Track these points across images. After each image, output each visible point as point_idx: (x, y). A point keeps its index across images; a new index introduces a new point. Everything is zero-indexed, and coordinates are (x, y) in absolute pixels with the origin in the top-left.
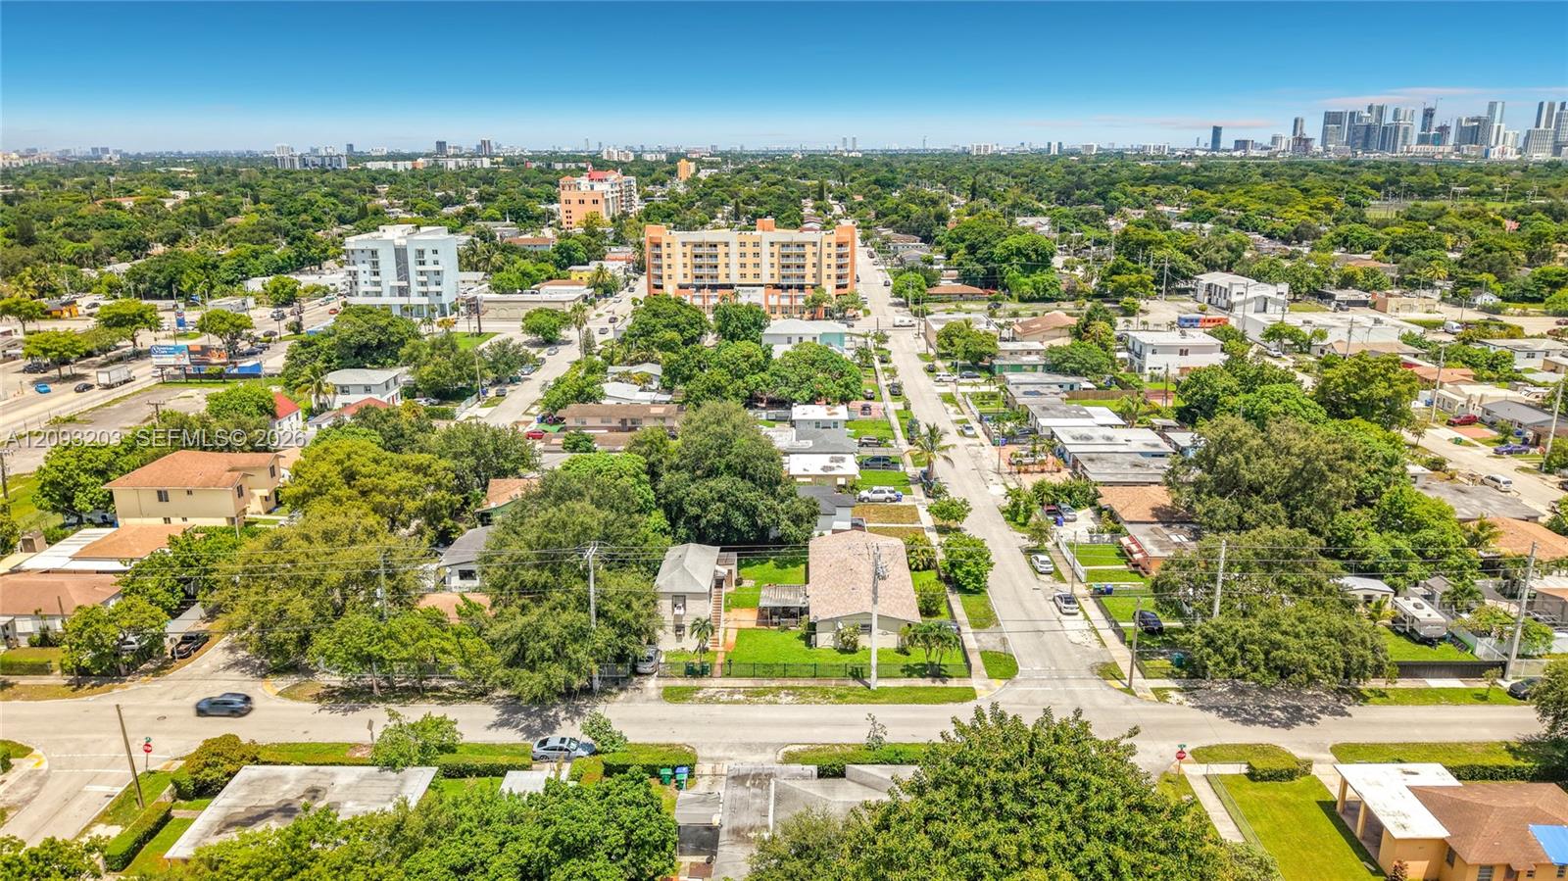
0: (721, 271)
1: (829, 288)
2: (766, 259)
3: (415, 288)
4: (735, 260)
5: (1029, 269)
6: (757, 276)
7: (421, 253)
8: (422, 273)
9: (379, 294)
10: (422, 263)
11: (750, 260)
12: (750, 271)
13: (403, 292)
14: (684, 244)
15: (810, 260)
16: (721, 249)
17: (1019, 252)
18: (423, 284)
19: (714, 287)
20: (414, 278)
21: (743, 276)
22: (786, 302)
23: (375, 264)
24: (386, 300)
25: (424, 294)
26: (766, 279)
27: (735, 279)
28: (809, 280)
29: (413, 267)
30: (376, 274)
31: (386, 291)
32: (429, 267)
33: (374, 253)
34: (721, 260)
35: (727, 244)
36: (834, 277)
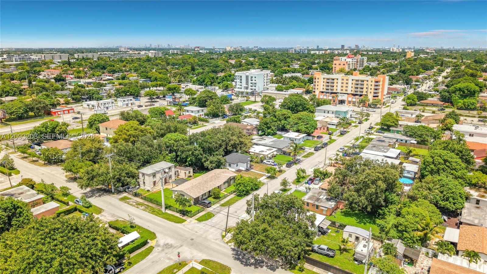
0: (335, 88)
1: (370, 97)
2: (350, 85)
3: (250, 87)
4: (339, 85)
5: (464, 96)
6: (346, 90)
7: (252, 77)
8: (252, 83)
9: (241, 88)
10: (252, 80)
11: (345, 85)
12: (344, 88)
13: (247, 88)
14: (324, 79)
15: (365, 86)
16: (335, 81)
17: (460, 90)
18: (252, 86)
19: (332, 93)
20: (250, 85)
21: (342, 90)
22: (354, 100)
23: (241, 80)
24: (243, 90)
25: (252, 89)
26: (349, 92)
27: (339, 91)
28: (364, 93)
29: (250, 82)
30: (241, 83)
31: (243, 88)
32: (254, 82)
33: (241, 77)
34: (335, 84)
35: (337, 79)
36: (372, 93)
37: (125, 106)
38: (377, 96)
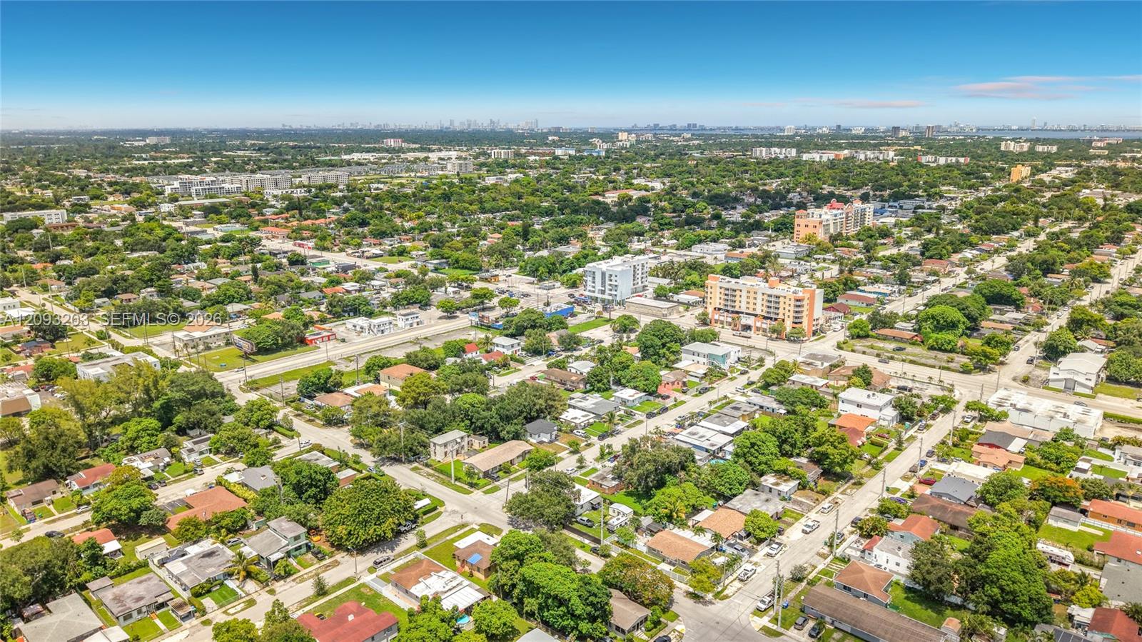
0: (737, 304)
1: (788, 325)
2: (759, 302)
3: (608, 292)
4: (744, 299)
6: (754, 309)
7: (611, 276)
8: (610, 285)
9: (594, 292)
10: (611, 280)
11: (751, 301)
12: (751, 306)
13: (603, 292)
14: (721, 288)
15: (781, 305)
16: (738, 293)
18: (611, 290)
19: (733, 312)
20: (608, 287)
21: (748, 308)
22: (764, 326)
23: (594, 278)
24: (596, 295)
25: (610, 295)
26: (758, 312)
27: (743, 309)
28: (781, 316)
29: (608, 282)
30: (594, 282)
31: (597, 291)
32: (613, 283)
33: (594, 273)
34: (737, 298)
35: (741, 291)
36: (791, 317)
37: (409, 327)
38: (801, 323)
